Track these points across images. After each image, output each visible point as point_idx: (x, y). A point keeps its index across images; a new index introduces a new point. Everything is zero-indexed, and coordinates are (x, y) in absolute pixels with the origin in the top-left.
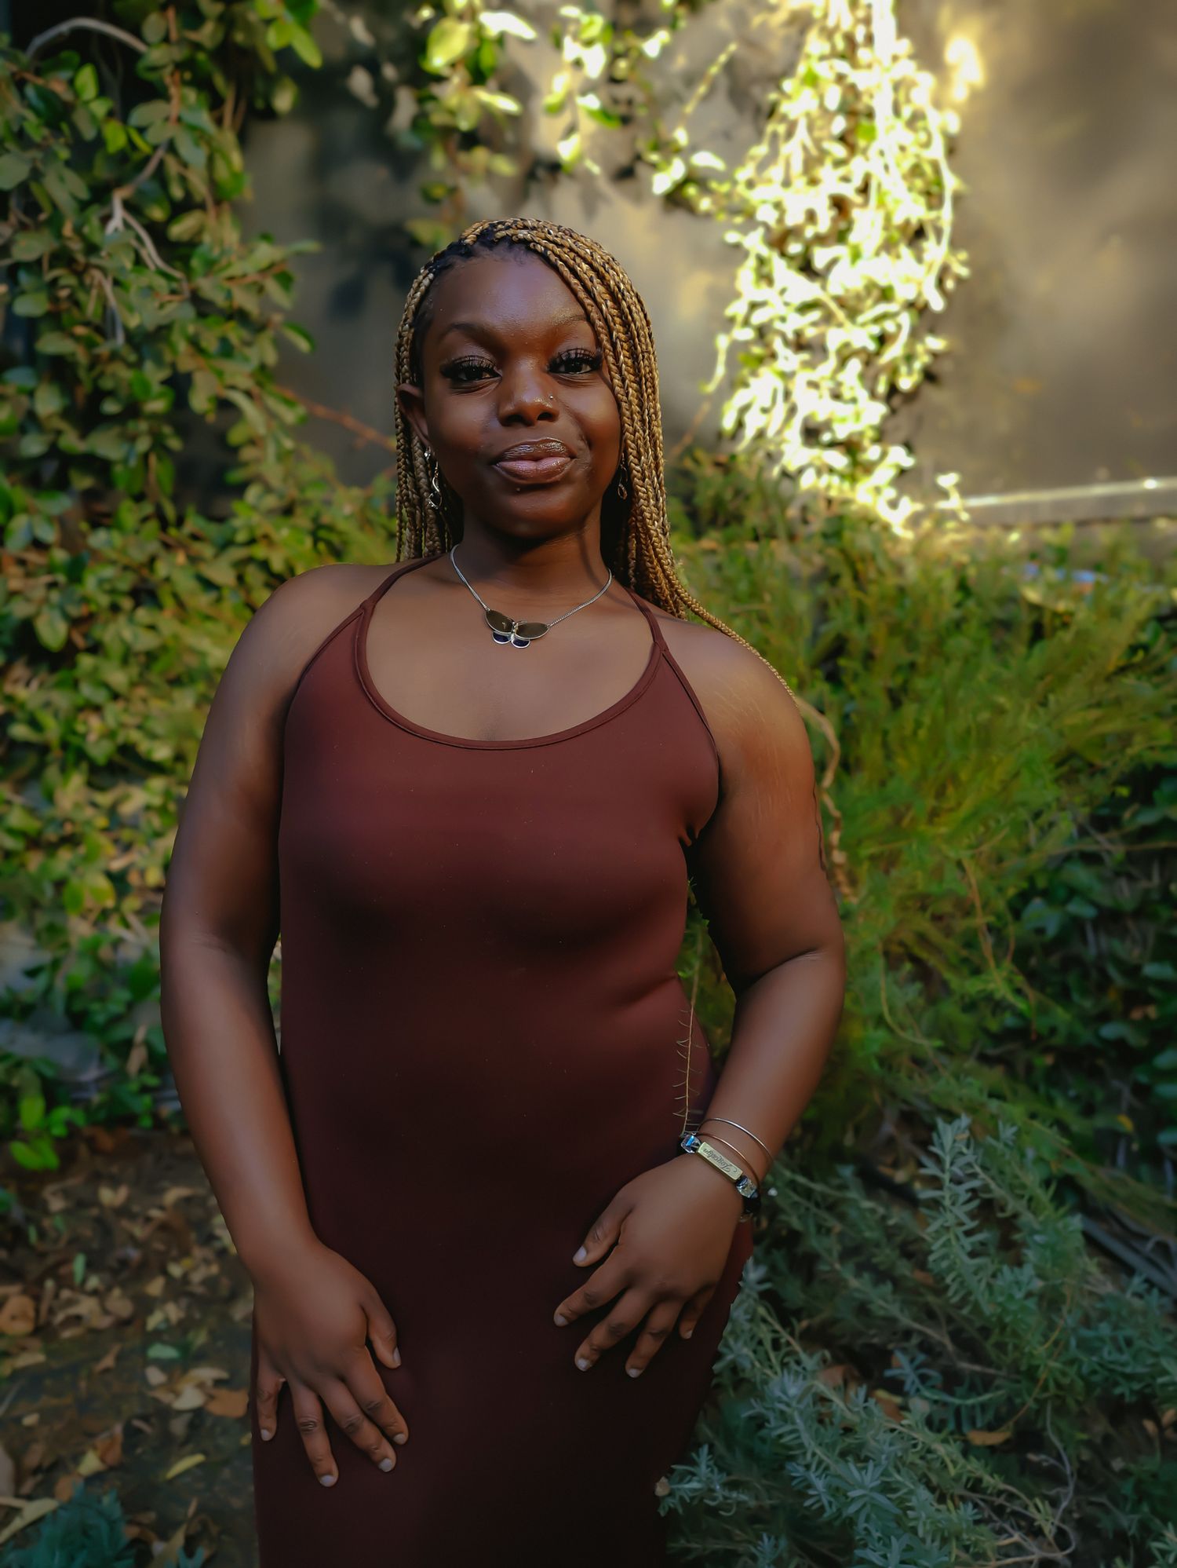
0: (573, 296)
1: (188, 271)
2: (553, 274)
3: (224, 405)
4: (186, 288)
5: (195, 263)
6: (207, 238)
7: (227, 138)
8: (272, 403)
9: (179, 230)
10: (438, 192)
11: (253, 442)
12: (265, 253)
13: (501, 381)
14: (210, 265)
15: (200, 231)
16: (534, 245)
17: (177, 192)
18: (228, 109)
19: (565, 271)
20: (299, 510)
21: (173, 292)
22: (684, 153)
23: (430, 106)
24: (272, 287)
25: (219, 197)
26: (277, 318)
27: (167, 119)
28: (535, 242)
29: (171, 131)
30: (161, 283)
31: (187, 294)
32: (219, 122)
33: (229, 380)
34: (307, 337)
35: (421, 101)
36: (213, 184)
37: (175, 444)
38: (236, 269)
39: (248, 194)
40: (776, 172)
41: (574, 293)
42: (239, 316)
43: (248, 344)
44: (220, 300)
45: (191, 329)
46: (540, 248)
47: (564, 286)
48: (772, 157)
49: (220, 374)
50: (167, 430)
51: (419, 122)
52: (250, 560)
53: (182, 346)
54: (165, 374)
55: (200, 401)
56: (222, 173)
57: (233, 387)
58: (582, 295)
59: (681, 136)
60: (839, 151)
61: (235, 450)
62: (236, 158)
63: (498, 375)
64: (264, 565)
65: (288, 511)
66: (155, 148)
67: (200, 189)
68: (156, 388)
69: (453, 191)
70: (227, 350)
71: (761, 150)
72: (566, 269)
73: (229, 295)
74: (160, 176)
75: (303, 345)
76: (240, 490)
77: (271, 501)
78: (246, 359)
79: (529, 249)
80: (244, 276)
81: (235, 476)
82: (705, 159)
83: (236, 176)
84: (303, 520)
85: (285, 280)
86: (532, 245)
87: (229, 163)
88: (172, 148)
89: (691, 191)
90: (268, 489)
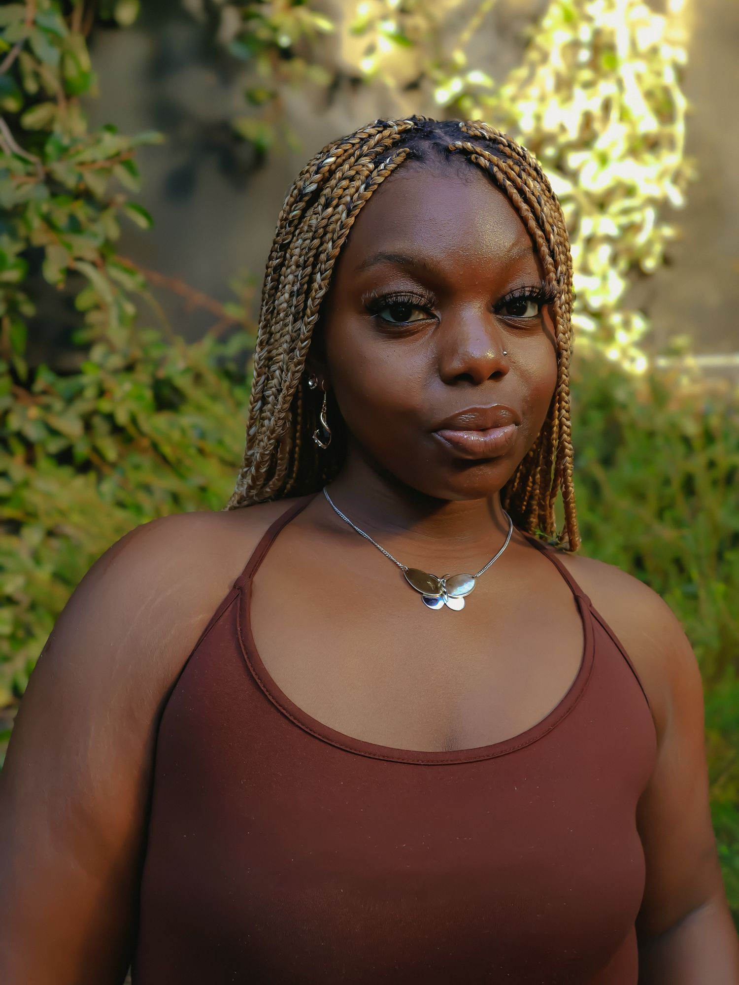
0: (522, 225)
1: (42, 155)
2: (499, 197)
3: (72, 274)
4: (41, 171)
5: (50, 149)
6: (57, 128)
7: (77, 41)
8: (116, 273)
9: (32, 119)
10: (262, 95)
11: (98, 307)
12: (111, 143)
13: (438, 324)
14: (64, 152)
15: (51, 121)
16: (476, 158)
17: (31, 86)
18: (77, 16)
19: (514, 191)
20: (139, 368)
21: (29, 174)
22: (461, 71)
23: (253, 24)
24: (120, 172)
25: (70, 92)
26: (120, 199)
27: (23, 21)
28: (477, 153)
29: (27, 31)
30: (17, 166)
31: (42, 176)
32: (69, 25)
33: (77, 253)
34: (146, 215)
35: (246, 17)
36: (64, 82)
37: (28, 309)
38: (87, 155)
39: (94, 89)
40: (533, 91)
41: (524, 221)
42: (85, 195)
43: (93, 220)
44: (71, 182)
45: (45, 208)
46: (483, 162)
47: (512, 211)
48: (530, 79)
49: (69, 247)
50: (21, 297)
51: (243, 37)
52: (95, 412)
53: (37, 223)
54: (19, 247)
55: (52, 273)
56: (71, 71)
57: (79, 259)
58: (533, 223)
59: (459, 57)
60: (586, 75)
61: (82, 314)
62: (85, 60)
63: (434, 316)
64: (110, 417)
65: (129, 368)
66: (12, 45)
67: (53, 84)
68: (11, 259)
69: (274, 96)
70: (75, 226)
71: (522, 72)
72: (515, 191)
73: (81, 177)
74: (16, 72)
75: (142, 222)
76: (86, 348)
77: (116, 361)
78: (94, 235)
79: (469, 161)
80: (94, 162)
81: (81, 336)
82: (478, 78)
83: (84, 75)
84: (143, 376)
85: (129, 166)
86: (473, 156)
87: (77, 63)
88: (27, 46)
89: (467, 104)
90: (112, 349)
